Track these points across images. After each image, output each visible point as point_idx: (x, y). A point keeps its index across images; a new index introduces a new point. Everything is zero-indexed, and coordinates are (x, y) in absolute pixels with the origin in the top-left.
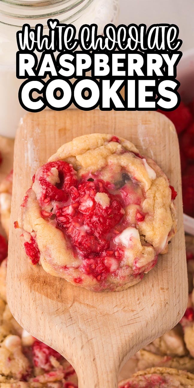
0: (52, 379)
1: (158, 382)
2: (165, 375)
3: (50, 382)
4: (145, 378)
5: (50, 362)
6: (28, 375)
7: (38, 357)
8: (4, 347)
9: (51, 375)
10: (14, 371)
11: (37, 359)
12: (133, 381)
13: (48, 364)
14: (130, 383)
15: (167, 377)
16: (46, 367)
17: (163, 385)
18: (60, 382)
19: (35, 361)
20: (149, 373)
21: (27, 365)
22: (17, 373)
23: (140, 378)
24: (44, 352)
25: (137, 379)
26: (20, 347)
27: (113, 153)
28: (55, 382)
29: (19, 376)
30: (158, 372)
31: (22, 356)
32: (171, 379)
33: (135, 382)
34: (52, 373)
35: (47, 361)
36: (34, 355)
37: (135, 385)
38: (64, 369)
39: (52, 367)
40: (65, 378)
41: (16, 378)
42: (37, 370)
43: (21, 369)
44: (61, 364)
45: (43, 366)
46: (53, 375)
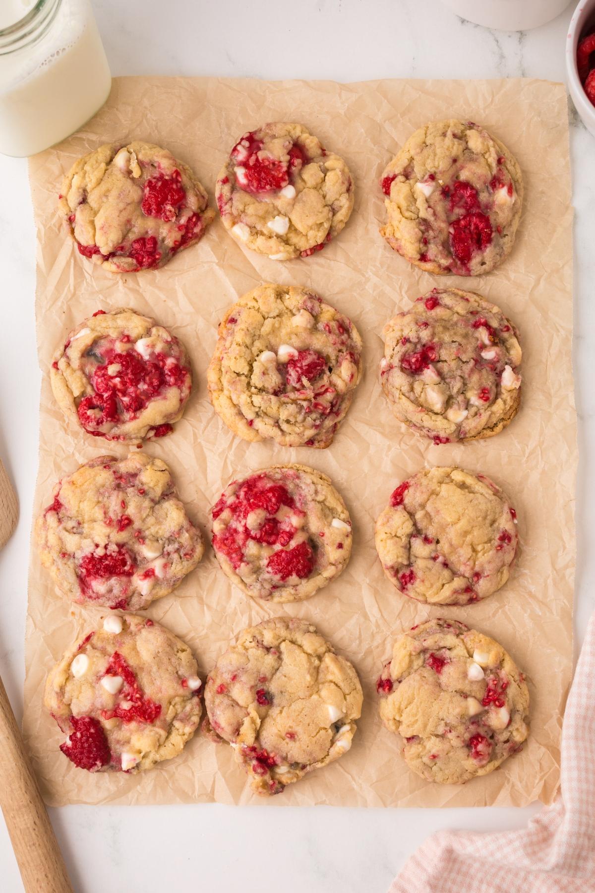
0: (302, 397)
1: (292, 477)
2: (299, 471)
3: (300, 399)
4: (281, 471)
5: (302, 381)
6: (280, 391)
7: (290, 375)
8: (260, 361)
9: (301, 393)
10: (266, 386)
11: (289, 377)
12: (269, 472)
13: (300, 383)
14: (267, 473)
15: (302, 474)
16: (298, 386)
17: (296, 480)
18: (310, 400)
19: (287, 379)
20: (286, 468)
21: (280, 381)
22: (270, 387)
23: (277, 470)
24: (297, 371)
25: (274, 471)
26: (275, 363)
27: (69, 364)
28: (304, 400)
29: (271, 391)
30: (295, 468)
31: (276, 372)
32: (304, 476)
33: (271, 473)
34: (302, 391)
35: (299, 380)
36: (288, 372)
37: (271, 475)
38: (314, 389)
39: (303, 386)
40: (315, 398)
41: (268, 392)
42: (289, 388)
43: (273, 385)
44: (312, 385)
45: (294, 385)
46: (304, 393)
